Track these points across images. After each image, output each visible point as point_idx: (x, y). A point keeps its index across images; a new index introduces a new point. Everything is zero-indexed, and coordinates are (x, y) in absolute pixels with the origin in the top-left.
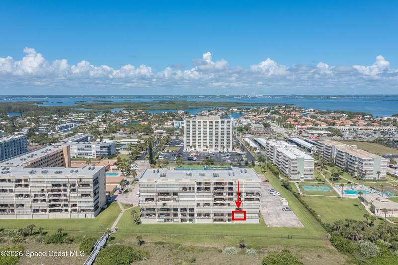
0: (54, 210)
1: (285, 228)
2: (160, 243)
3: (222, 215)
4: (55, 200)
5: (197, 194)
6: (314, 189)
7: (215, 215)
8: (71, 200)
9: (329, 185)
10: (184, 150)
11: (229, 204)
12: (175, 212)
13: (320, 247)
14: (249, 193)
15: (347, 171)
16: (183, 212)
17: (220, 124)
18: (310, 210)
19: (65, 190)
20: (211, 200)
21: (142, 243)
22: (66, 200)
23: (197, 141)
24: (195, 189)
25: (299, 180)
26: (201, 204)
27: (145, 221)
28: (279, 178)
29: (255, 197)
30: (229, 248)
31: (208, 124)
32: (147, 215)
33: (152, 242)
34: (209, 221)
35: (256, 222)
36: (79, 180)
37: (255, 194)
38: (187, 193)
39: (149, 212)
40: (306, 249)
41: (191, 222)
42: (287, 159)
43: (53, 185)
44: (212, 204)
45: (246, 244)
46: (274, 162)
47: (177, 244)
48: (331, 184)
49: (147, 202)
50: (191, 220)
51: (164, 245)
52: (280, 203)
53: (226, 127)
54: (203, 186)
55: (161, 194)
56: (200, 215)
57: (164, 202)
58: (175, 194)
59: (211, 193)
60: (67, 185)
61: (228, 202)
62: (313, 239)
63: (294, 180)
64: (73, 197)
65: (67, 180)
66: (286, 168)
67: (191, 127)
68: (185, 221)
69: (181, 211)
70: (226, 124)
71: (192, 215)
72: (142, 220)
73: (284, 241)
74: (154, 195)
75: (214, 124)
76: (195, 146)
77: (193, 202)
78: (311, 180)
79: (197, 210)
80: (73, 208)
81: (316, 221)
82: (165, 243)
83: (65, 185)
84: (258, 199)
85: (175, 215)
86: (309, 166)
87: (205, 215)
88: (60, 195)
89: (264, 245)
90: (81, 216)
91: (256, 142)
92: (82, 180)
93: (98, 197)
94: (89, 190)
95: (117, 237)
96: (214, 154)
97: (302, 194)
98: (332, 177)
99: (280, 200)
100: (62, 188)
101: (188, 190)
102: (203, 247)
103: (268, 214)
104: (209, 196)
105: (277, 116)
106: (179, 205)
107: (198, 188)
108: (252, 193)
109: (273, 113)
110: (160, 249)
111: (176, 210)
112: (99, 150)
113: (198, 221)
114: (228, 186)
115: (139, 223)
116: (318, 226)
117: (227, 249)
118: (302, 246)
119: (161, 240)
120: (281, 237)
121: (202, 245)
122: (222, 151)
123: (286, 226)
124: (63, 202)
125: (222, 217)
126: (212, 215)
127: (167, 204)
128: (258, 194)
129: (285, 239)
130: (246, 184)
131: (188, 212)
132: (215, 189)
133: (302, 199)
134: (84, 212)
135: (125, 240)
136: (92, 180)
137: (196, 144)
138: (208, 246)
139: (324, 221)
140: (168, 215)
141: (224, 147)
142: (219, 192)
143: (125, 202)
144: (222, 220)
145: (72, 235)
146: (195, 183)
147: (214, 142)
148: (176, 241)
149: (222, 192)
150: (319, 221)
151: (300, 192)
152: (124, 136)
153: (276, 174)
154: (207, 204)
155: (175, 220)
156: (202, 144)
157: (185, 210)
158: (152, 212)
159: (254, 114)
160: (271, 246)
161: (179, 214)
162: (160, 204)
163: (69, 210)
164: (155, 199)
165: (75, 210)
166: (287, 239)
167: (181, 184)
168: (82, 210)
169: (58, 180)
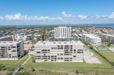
0: (3, 57)
1: (94, 64)
2: (42, 70)
3: (68, 59)
4: (3, 53)
5: (58, 50)
6: (102, 49)
7: (65, 59)
8: (9, 53)
9: (107, 48)
10: (55, 38)
11: (71, 54)
12: (49, 58)
13: (112, 73)
14: (79, 50)
15: (112, 43)
16: (52, 58)
17: (66, 29)
18: (103, 57)
19: (6, 49)
20: (63, 53)
21: (34, 70)
22: (7, 53)
23: (59, 35)
24: (57, 48)
25: (95, 46)
26: (59, 54)
27: (37, 61)
28: (88, 46)
29: (81, 51)
30: (72, 73)
31: (63, 29)
32: (38, 58)
33: (38, 70)
34: (63, 61)
35: (82, 61)
36: (11, 45)
37: (81, 50)
38: (54, 50)
39: (39, 58)
40: (106, 74)
41: (55, 62)
42: (91, 39)
43: (1, 47)
44: (64, 54)
45: (79, 71)
46: (85, 41)
47: (48, 71)
48: (108, 47)
49: (38, 53)
50: (55, 61)
51: (43, 71)
52: (90, 54)
53: (68, 30)
54: (60, 47)
55: (43, 50)
56: (59, 59)
57: (44, 54)
58: (49, 50)
59: (63, 50)
60: (7, 47)
61: (70, 53)
62: (108, 69)
63: (94, 46)
64: (10, 52)
65: (7, 45)
66: (90, 42)
67: (57, 30)
68: (53, 61)
69: (51, 57)
70: (68, 29)
71: (56, 59)
72: (36, 61)
73: (95, 70)
74: (40, 51)
75: (64, 29)
76: (58, 36)
77: (56, 53)
78: (100, 46)
79: (58, 57)
80: (10, 56)
81: (106, 61)
82: (44, 71)
83: (6, 47)
84: (83, 52)
85: (49, 59)
86: (99, 41)
87: (61, 59)
88: (5, 51)
89: (87, 72)
90: (13, 59)
91: (78, 35)
92: (13, 45)
93: (20, 52)
94: (16, 49)
95: (24, 68)
96: (65, 39)
97: (98, 51)
98: (108, 45)
99: (90, 53)
100: (5, 48)
101: (54, 49)
102: (60, 72)
103: (86, 58)
104: (62, 51)
105: (84, 29)
106: (51, 55)
107: (58, 48)
108: (80, 50)
109: (83, 28)
110: (41, 73)
111: (49, 57)
112: (27, 37)
113: (58, 61)
114: (70, 47)
115: (35, 62)
116: (108, 63)
117: (70, 73)
118: (104, 73)
119: (42, 69)
120: (94, 68)
121: (59, 72)
122: (67, 38)
123: (94, 63)
124: (6, 54)
125: (68, 60)
126: (64, 59)
127: (46, 54)
128: (82, 50)
129: (95, 69)
130: (77, 46)
131: (54, 57)
132: (65, 48)
133: (99, 52)
134: (14, 58)
135: (27, 69)
136: (16, 45)
137: (59, 36)
138: (62, 72)
139: (110, 61)
140: (46, 59)
141: (68, 36)
142: (67, 49)
143: (31, 54)
144: (68, 61)
145: (6, 67)
146: (57, 46)
147: (65, 35)
148: (48, 70)
149: (68, 49)
150: (108, 61)
151: (97, 50)
152: (37, 34)
153: (87, 44)
154: (62, 54)
155: (49, 61)
156: (61, 36)
157: (53, 57)
158: (40, 58)
159: (77, 28)
160: (90, 72)
161: (51, 58)
162: (43, 54)
163: (8, 57)
164: (41, 52)
165: (11, 57)
166: (96, 69)
167: (51, 46)
168: (13, 57)
169: (3, 45)
